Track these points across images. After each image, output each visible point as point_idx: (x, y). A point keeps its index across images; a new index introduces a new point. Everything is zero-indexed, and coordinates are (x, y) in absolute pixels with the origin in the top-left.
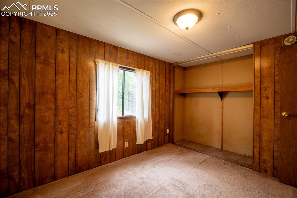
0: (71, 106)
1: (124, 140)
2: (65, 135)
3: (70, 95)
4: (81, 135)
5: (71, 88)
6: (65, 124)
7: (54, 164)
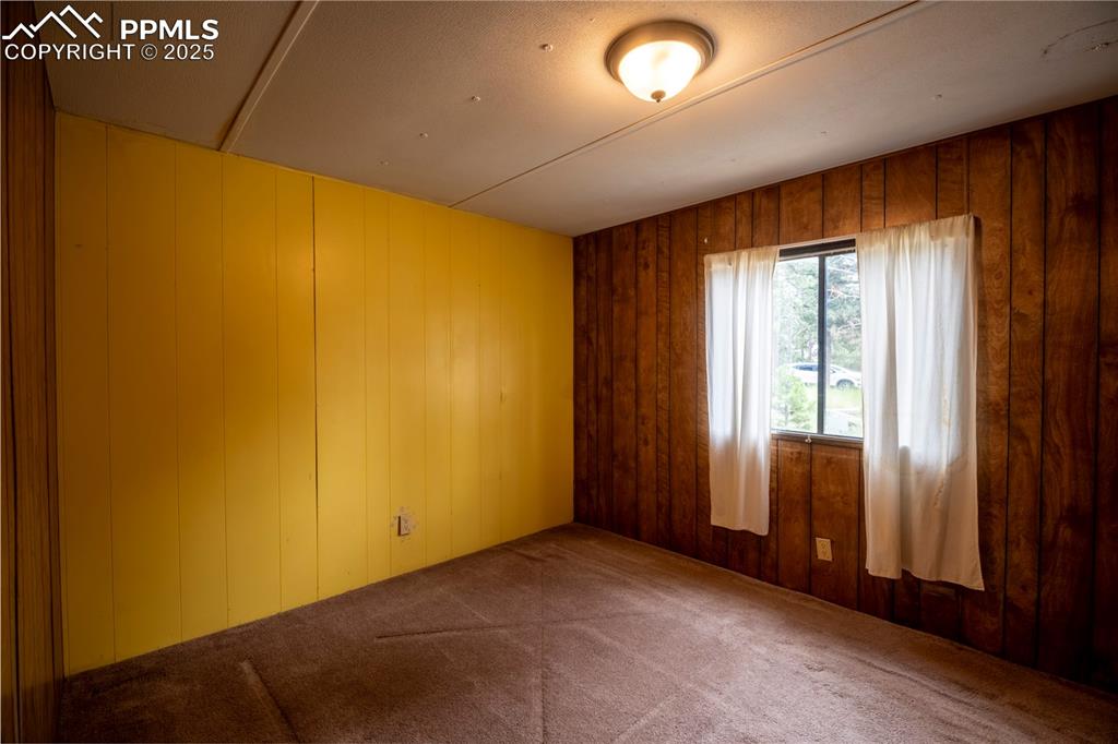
0: (660, 386)
1: (810, 525)
2: (651, 449)
3: (659, 361)
4: (680, 459)
5: (661, 344)
6: (651, 424)
7: (636, 505)
